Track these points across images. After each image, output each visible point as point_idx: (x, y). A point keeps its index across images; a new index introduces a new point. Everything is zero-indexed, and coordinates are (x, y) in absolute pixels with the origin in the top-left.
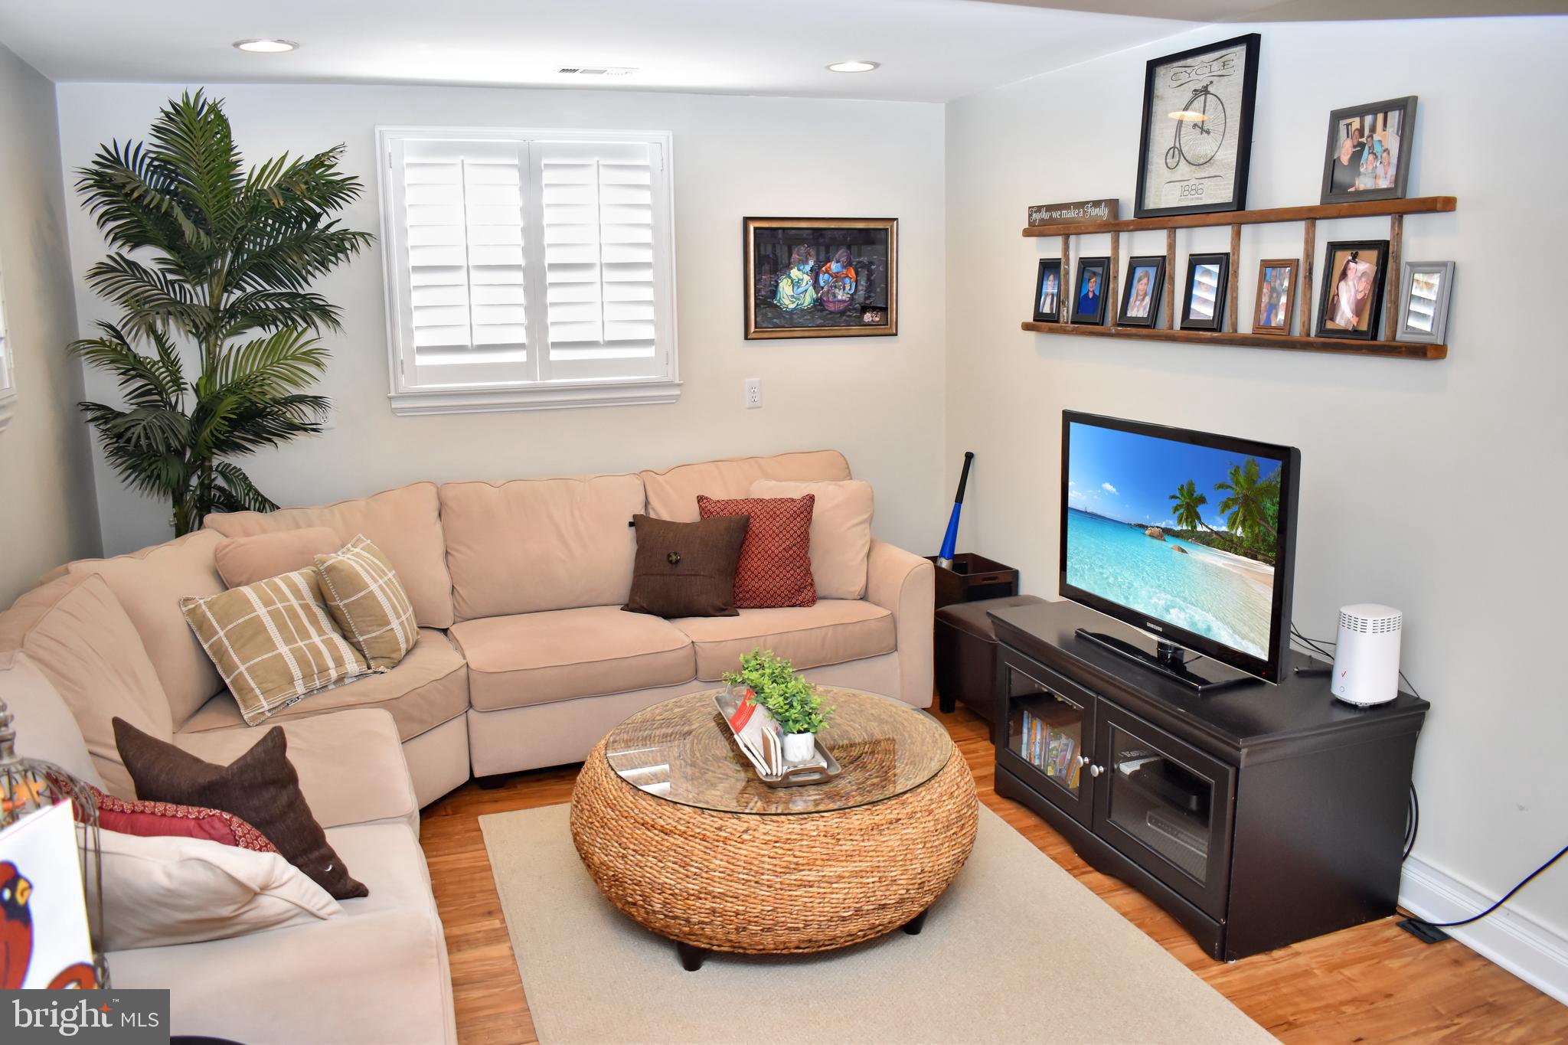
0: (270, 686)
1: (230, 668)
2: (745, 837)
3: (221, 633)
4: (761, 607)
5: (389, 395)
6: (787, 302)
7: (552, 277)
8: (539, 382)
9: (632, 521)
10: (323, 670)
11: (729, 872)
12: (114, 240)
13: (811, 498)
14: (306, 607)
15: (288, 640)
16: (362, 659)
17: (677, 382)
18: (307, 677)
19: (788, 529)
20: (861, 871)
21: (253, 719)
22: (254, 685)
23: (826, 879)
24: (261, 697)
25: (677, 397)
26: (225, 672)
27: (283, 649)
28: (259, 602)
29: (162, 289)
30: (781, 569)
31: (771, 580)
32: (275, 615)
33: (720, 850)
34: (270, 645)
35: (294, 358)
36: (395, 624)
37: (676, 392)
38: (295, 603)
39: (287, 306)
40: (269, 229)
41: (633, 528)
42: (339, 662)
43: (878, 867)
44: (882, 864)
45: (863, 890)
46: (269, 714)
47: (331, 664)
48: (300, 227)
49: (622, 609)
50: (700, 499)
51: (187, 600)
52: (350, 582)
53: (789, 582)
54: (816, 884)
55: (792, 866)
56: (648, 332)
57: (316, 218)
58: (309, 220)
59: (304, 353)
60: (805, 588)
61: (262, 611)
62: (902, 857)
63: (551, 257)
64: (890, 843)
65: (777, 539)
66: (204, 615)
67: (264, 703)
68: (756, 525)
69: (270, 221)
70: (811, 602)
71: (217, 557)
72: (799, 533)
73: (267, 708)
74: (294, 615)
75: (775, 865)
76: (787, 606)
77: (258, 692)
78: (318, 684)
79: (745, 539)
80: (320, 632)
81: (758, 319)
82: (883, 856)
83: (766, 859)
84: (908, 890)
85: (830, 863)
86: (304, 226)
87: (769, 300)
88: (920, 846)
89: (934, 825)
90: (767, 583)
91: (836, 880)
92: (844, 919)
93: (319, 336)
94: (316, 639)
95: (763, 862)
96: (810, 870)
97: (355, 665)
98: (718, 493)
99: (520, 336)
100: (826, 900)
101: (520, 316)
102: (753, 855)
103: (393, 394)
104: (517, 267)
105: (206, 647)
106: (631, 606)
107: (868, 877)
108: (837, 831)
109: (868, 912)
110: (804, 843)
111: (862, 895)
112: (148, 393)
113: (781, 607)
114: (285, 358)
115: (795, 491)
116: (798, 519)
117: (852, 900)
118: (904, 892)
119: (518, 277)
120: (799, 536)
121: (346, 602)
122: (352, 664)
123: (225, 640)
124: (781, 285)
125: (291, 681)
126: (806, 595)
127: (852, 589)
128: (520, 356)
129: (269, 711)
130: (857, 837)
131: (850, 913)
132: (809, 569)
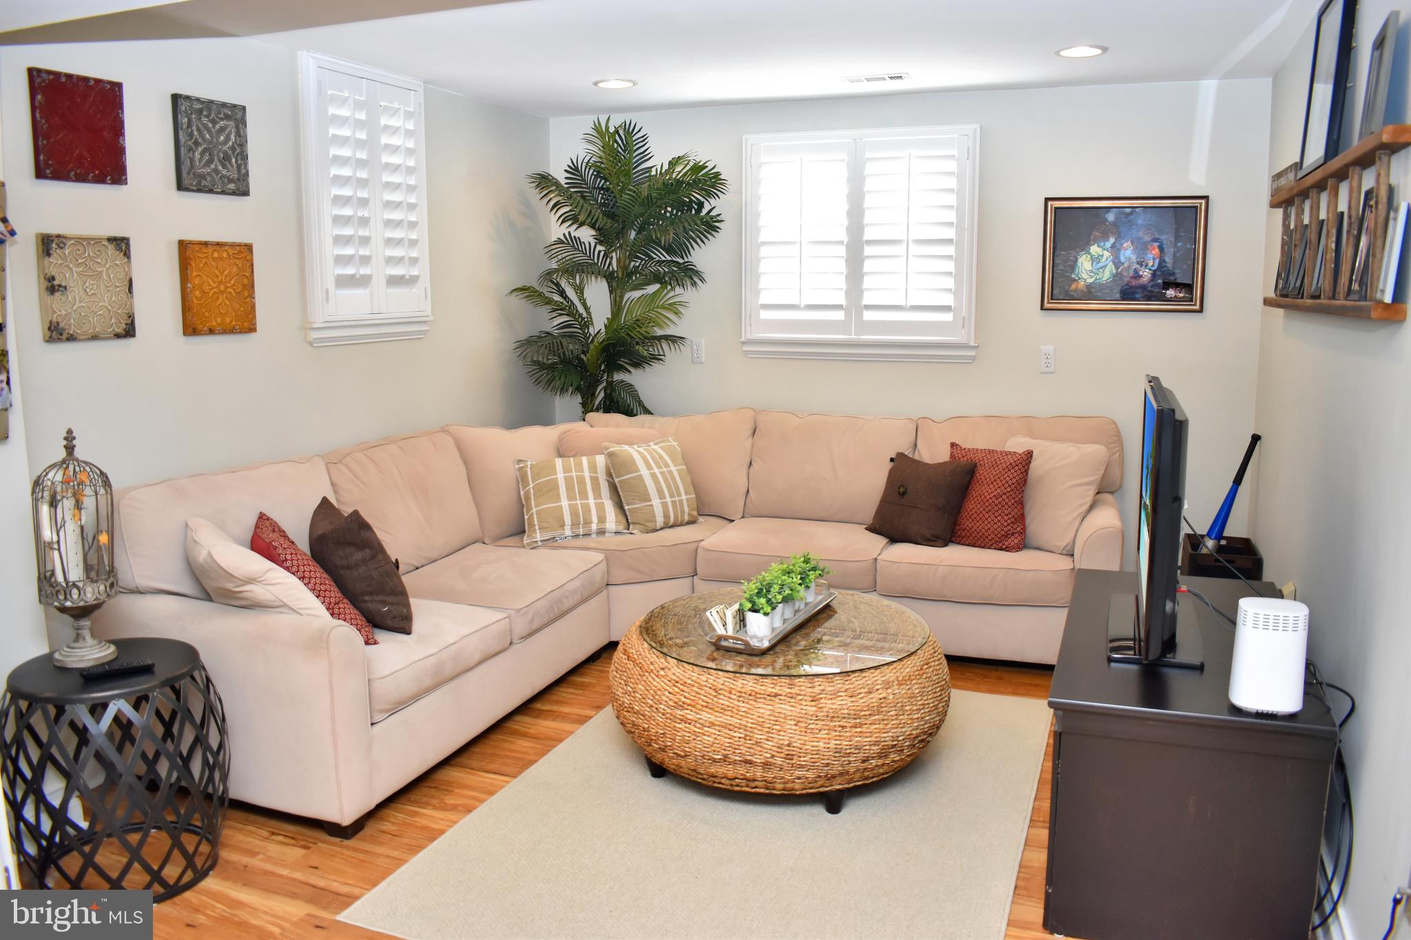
0: (545, 525)
1: (529, 509)
2: (662, 673)
3: (532, 485)
4: (974, 546)
5: (741, 340)
6: (1085, 276)
7: (868, 250)
8: (853, 337)
9: (894, 457)
10: (588, 522)
11: (644, 696)
12: (563, 222)
13: (1029, 453)
14: (595, 480)
15: (571, 497)
16: (624, 521)
17: (972, 344)
18: (575, 525)
19: (1002, 478)
20: (730, 725)
21: (529, 544)
22: (536, 523)
23: (701, 721)
24: (538, 531)
25: (974, 358)
26: (527, 511)
27: (565, 503)
28: (562, 470)
29: (590, 256)
30: (990, 514)
31: (981, 522)
32: (568, 480)
33: (644, 678)
34: (557, 498)
35: (663, 307)
36: (656, 502)
37: (972, 353)
38: (587, 474)
39: (675, 269)
40: (668, 214)
41: (892, 464)
42: (602, 519)
43: (746, 726)
44: (749, 725)
45: (730, 741)
46: (540, 544)
47: (595, 519)
48: (691, 212)
49: (866, 529)
50: (953, 445)
51: (519, 461)
52: (630, 466)
53: (995, 527)
54: (693, 723)
55: (681, 703)
56: (948, 300)
57: (701, 205)
58: (696, 207)
59: (670, 304)
60: (1013, 534)
61: (560, 476)
62: (769, 725)
63: (869, 234)
64: (762, 711)
65: (991, 486)
66: (526, 473)
67: (538, 535)
68: (981, 472)
69: (669, 209)
70: (1022, 546)
71: (560, 439)
72: (1010, 483)
73: (539, 539)
74: (581, 481)
75: (670, 700)
76: (995, 549)
77: (537, 527)
78: (581, 531)
79: (969, 483)
80: (597, 494)
81: (1054, 291)
82: (752, 719)
83: (667, 693)
84: (773, 756)
85: (707, 710)
86: (693, 212)
87: (1067, 274)
88: (793, 723)
89: (816, 711)
90: (978, 524)
91: (708, 725)
92: (714, 760)
93: (682, 293)
94: (592, 501)
95: (664, 695)
96: (691, 711)
97: (614, 524)
98: (966, 444)
99: (841, 299)
100: (699, 739)
101: (842, 282)
102: (659, 687)
103: (743, 339)
104: (841, 243)
105: (522, 493)
106: (872, 529)
107: (735, 732)
108: (721, 687)
109: (735, 762)
110: (694, 689)
111: (728, 745)
112: (569, 326)
113: (990, 548)
114: (658, 307)
115: (1017, 444)
116: (1013, 471)
117: (719, 746)
118: (769, 755)
119: (842, 251)
120: (1009, 486)
121: (620, 479)
122: (612, 520)
123: (532, 489)
124: (1080, 260)
125: (562, 526)
126: (1014, 541)
127: (1059, 544)
128: (839, 316)
129: (541, 541)
130: (734, 697)
131: (719, 757)
132: (1021, 518)
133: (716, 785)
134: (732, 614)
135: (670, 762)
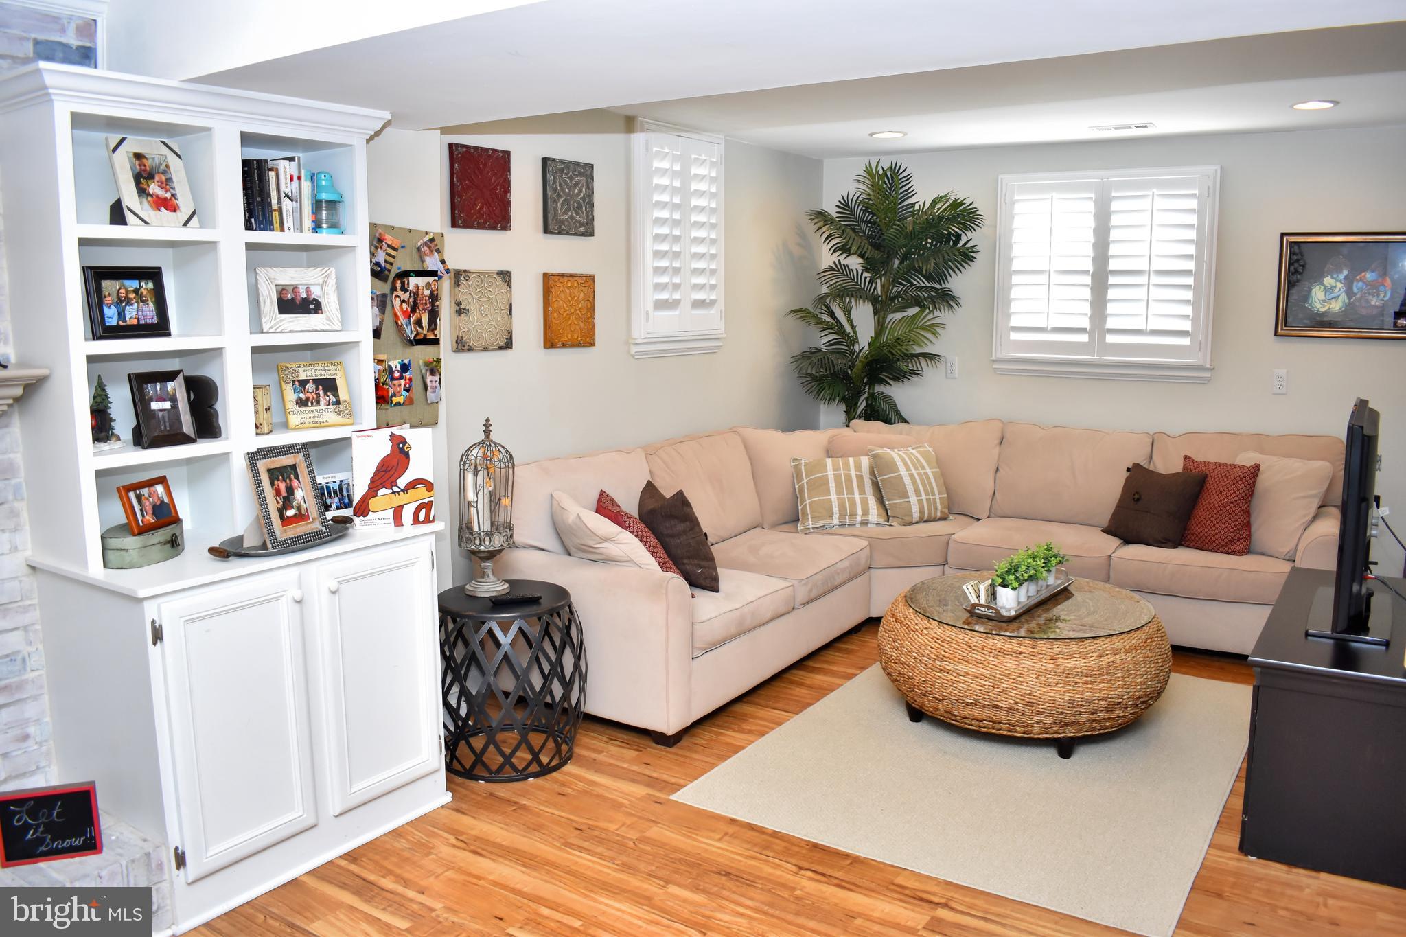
0: (817, 515)
1: (803, 500)
2: (925, 632)
3: (805, 481)
4: (1201, 549)
5: (991, 358)
6: (1318, 305)
7: (1112, 280)
8: (1096, 357)
9: (1130, 467)
10: (853, 514)
11: (910, 650)
12: (834, 252)
13: (1256, 467)
14: (860, 478)
15: (839, 492)
16: (885, 514)
17: (1208, 366)
18: (842, 516)
19: (1230, 489)
20: (982, 675)
21: (802, 530)
22: (809, 512)
23: (957, 671)
24: (810, 520)
25: (1209, 379)
26: (800, 502)
27: (834, 496)
28: (831, 468)
29: (857, 282)
30: (1218, 520)
31: (1209, 527)
32: (837, 478)
33: (910, 636)
34: (828, 492)
35: (922, 328)
36: (913, 499)
37: (1207, 374)
38: (853, 473)
39: (934, 294)
40: (928, 245)
41: (1129, 473)
42: (866, 512)
43: (995, 677)
44: (998, 676)
45: (980, 688)
46: (812, 530)
47: (859, 512)
48: (949, 243)
49: (1102, 531)
50: (1186, 458)
51: (795, 460)
52: (892, 467)
53: (1222, 532)
54: (951, 672)
55: (941, 656)
56: (1186, 326)
57: (958, 237)
58: (954, 239)
59: (928, 326)
60: (1239, 540)
61: (830, 474)
62: (1013, 677)
63: (1113, 265)
64: (1008, 665)
65: (1220, 495)
66: (800, 470)
67: (811, 523)
68: (1211, 483)
69: (930, 241)
70: (1246, 551)
71: (830, 442)
72: (1238, 493)
73: (811, 526)
74: (849, 478)
75: (932, 653)
76: (1222, 552)
77: (810, 516)
78: (847, 521)
79: (1200, 492)
80: (862, 491)
81: (1288, 319)
82: (1000, 671)
83: (929, 648)
84: (1016, 703)
85: (962, 662)
86: (951, 243)
87: (1301, 303)
88: (1034, 676)
89: (1054, 668)
90: (1206, 530)
91: (963, 674)
92: (967, 704)
93: (942, 316)
94: (857, 496)
95: (927, 649)
96: (949, 663)
97: (876, 516)
98: (1198, 457)
99: (1085, 323)
100: (955, 685)
101: (1086, 308)
102: (923, 643)
103: (994, 358)
104: (1087, 272)
105: (797, 487)
106: (1108, 531)
107: (986, 681)
108: (975, 644)
109: (984, 706)
110: (953, 645)
111: (979, 691)
112: (838, 343)
113: (1216, 552)
114: (917, 328)
115: (1246, 459)
116: (1240, 482)
117: (971, 692)
118: (1013, 702)
119: (1088, 280)
120: (1237, 496)
121: (882, 478)
122: (874, 514)
123: (805, 484)
124: (1313, 290)
125: (832, 516)
126: (1240, 545)
127: (1282, 550)
128: (1084, 338)
129: (813, 528)
130: (985, 653)
131: (972, 701)
132: (1247, 526)
133: (967, 726)
134: (985, 588)
135: (929, 705)
